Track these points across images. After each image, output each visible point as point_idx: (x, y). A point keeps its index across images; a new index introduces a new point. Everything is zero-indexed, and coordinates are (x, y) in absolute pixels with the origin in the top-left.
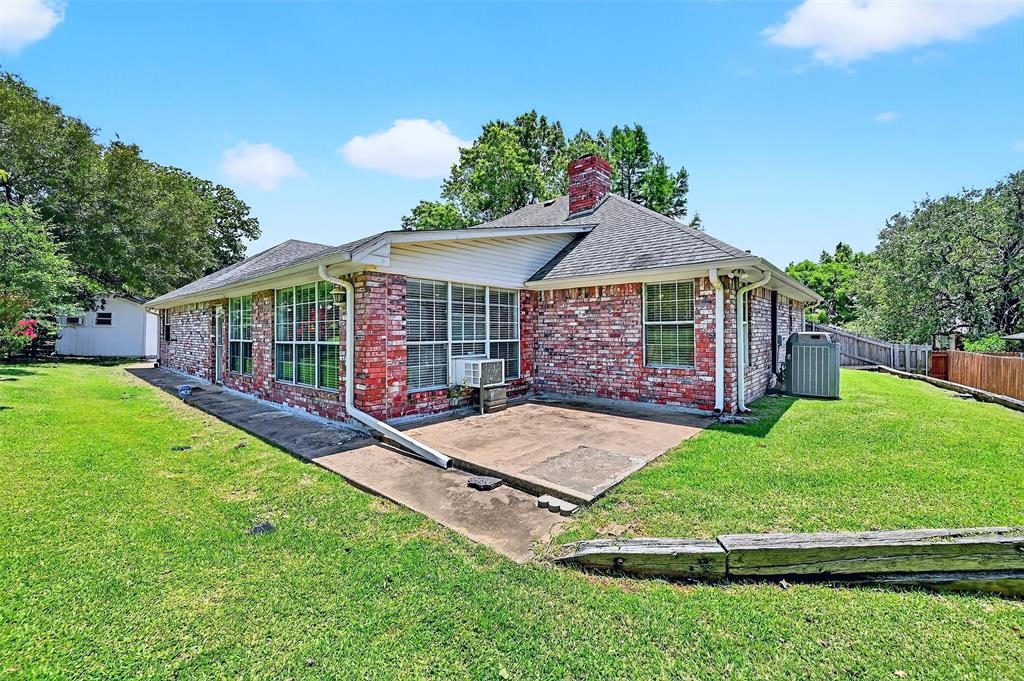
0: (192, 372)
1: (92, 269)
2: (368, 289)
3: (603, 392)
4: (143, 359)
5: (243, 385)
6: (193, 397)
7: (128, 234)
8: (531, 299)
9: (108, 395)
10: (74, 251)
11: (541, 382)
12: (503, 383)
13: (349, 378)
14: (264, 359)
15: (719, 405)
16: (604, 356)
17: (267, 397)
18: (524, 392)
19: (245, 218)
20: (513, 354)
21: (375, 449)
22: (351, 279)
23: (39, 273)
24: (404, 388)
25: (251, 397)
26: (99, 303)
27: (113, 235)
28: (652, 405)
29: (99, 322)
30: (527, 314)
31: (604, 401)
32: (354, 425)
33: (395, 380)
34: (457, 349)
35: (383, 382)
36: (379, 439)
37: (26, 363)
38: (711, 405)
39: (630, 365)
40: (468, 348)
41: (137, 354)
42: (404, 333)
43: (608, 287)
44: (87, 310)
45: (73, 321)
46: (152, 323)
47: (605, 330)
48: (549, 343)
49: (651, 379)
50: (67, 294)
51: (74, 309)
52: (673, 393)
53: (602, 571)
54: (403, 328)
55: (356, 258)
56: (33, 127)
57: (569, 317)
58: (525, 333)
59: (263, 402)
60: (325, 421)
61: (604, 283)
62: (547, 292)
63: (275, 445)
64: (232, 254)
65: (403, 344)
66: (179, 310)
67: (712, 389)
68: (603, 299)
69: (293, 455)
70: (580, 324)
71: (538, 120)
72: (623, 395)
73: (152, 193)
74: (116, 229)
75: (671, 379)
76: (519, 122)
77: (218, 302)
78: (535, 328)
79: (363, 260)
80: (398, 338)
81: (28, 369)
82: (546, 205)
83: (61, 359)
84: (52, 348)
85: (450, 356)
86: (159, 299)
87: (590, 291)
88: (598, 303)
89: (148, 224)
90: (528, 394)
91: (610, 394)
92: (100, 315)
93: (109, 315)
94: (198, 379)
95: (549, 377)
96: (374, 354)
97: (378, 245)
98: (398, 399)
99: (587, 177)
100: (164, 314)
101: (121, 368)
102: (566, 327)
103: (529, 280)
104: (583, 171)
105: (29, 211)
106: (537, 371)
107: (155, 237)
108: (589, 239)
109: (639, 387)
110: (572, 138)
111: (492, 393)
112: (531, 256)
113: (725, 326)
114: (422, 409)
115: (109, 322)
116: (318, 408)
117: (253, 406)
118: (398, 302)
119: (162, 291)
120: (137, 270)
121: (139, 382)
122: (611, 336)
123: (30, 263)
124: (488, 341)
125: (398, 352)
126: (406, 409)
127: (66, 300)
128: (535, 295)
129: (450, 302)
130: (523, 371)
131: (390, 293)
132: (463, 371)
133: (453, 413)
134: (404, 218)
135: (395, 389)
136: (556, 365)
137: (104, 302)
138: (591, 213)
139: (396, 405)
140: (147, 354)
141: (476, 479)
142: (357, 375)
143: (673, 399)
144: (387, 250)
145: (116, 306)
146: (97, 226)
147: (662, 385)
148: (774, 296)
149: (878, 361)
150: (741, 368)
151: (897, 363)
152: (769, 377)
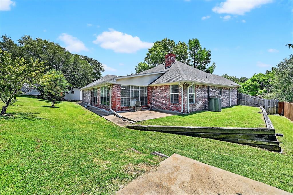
0: (88, 103)
1: (71, 82)
2: (113, 87)
3: (163, 108)
4: (80, 101)
5: (96, 106)
6: (87, 108)
7: (77, 74)
8: (150, 88)
9: (74, 107)
10: (68, 79)
11: (152, 106)
12: (141, 106)
13: (110, 104)
14: (99, 100)
15: (182, 111)
16: (163, 101)
17: (99, 108)
18: (148, 108)
19: (100, 66)
20: (146, 100)
21: (113, 116)
22: (110, 86)
23: (62, 84)
24: (120, 106)
25: (97, 108)
26: (72, 89)
27: (75, 75)
28: (171, 111)
29: (72, 93)
30: (149, 91)
31: (163, 110)
32: (111, 112)
33: (118, 104)
34: (132, 99)
35: (116, 104)
36: (114, 114)
37: (60, 101)
38: (180, 111)
39: (168, 103)
40: (135, 98)
41: (79, 100)
42: (120, 95)
43: (164, 86)
44: (70, 91)
45: (67, 93)
46: (81, 93)
47: (163, 95)
48: (154, 98)
49: (171, 105)
50: (67, 87)
51: (67, 90)
52: (175, 108)
53: (131, 128)
54: (120, 94)
55: (110, 82)
56: (61, 54)
57: (158, 92)
58: (148, 96)
59: (99, 109)
60: (107, 112)
61: (163, 85)
62: (154, 87)
63: (98, 115)
64: (99, 76)
65: (120, 98)
66: (86, 90)
67: (181, 108)
68: (163, 88)
69: (100, 116)
70: (159, 94)
71: (168, 40)
72: (166, 109)
73: (81, 65)
74: (75, 74)
75: (174, 106)
76: (162, 41)
77: (92, 89)
78: (151, 95)
79: (112, 82)
80: (119, 96)
81: (60, 102)
82: (163, 64)
83: (66, 100)
84: (64, 98)
85: (130, 100)
86: (83, 88)
87: (161, 87)
88: (162, 89)
89: (81, 72)
90: (149, 109)
91: (164, 109)
92: (72, 91)
93: (74, 91)
94: (89, 105)
95: (154, 105)
96: (114, 99)
97: (114, 79)
98: (119, 108)
99: (169, 59)
100: (83, 91)
101: (76, 102)
102: (157, 94)
103: (150, 84)
104: (168, 57)
105: (61, 72)
106: (152, 104)
107: (82, 74)
108: (165, 74)
109: (169, 107)
110: (177, 44)
111: (138, 108)
112: (150, 79)
113: (184, 94)
114: (124, 110)
115: (73, 93)
116: (106, 109)
117: (97, 109)
118: (119, 90)
119: (84, 86)
120: (79, 82)
121: (79, 105)
122: (165, 96)
123: (61, 82)
124: (139, 97)
125: (119, 99)
126: (121, 110)
127: (67, 89)
128: (151, 87)
129: (130, 89)
130: (148, 104)
131: (117, 88)
132: (133, 103)
133: (130, 111)
134: (136, 67)
135: (118, 106)
136: (155, 102)
137: (73, 89)
138: (169, 67)
139: (118, 109)
140: (81, 100)
141: (124, 119)
142: (111, 103)
143: (175, 110)
144: (116, 80)
145: (75, 90)
146: (72, 73)
147: (173, 107)
148: (208, 87)
149: (261, 104)
150: (189, 103)
151: (267, 105)
152: (205, 106)
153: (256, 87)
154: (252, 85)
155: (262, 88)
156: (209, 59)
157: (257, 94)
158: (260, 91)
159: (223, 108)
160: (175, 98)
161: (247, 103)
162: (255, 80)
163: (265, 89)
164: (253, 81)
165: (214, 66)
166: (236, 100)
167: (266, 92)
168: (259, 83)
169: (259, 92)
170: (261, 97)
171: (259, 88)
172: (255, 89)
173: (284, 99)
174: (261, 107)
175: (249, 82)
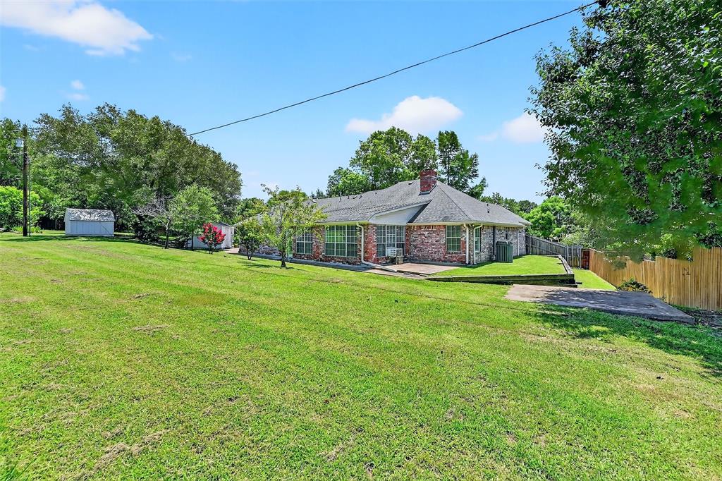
3: (433, 260)
8: (409, 229)
11: (412, 257)
12: (402, 256)
13: (362, 253)
14: (320, 248)
15: (467, 262)
16: (434, 248)
17: (321, 261)
18: (407, 260)
20: (403, 247)
22: (363, 225)
24: (376, 256)
25: (311, 261)
28: (448, 263)
30: (407, 233)
31: (433, 262)
32: (362, 266)
33: (374, 253)
34: (388, 245)
38: (465, 262)
39: (442, 251)
40: (391, 245)
43: (435, 226)
47: (434, 239)
48: (415, 244)
49: (448, 255)
52: (455, 259)
54: (376, 239)
57: (422, 235)
58: (407, 240)
60: (350, 266)
61: (434, 224)
62: (414, 226)
65: (376, 244)
67: (465, 258)
68: (434, 230)
70: (426, 237)
72: (439, 260)
75: (454, 255)
78: (410, 239)
82: (409, 184)
85: (386, 247)
87: (429, 227)
88: (432, 231)
95: (415, 255)
96: (370, 247)
98: (375, 259)
99: (428, 178)
102: (421, 238)
103: (408, 222)
104: (426, 175)
106: (411, 253)
108: (428, 206)
109: (445, 258)
111: (399, 259)
112: (409, 214)
113: (469, 239)
114: (380, 263)
118: (375, 232)
122: (436, 241)
124: (396, 243)
125: (375, 246)
126: (377, 262)
128: (410, 227)
129: (386, 231)
130: (406, 253)
131: (373, 229)
132: (390, 252)
133: (388, 264)
136: (418, 251)
138: (429, 193)
139: (374, 261)
142: (366, 252)
147: (451, 257)
148: (494, 227)
149: (559, 253)
150: (475, 252)
151: (568, 254)
152: (491, 256)
153: (550, 222)
154: (543, 218)
155: (559, 224)
156: (475, 171)
157: (551, 236)
158: (557, 230)
159: (514, 258)
160: (455, 244)
161: (540, 252)
162: (549, 210)
163: (564, 226)
164: (544, 210)
165: (483, 185)
166: (524, 247)
167: (566, 231)
168: (554, 215)
169: (554, 232)
170: (557, 241)
171: (554, 223)
172: (548, 226)
173: (590, 245)
174: (560, 256)
175: (538, 212)
